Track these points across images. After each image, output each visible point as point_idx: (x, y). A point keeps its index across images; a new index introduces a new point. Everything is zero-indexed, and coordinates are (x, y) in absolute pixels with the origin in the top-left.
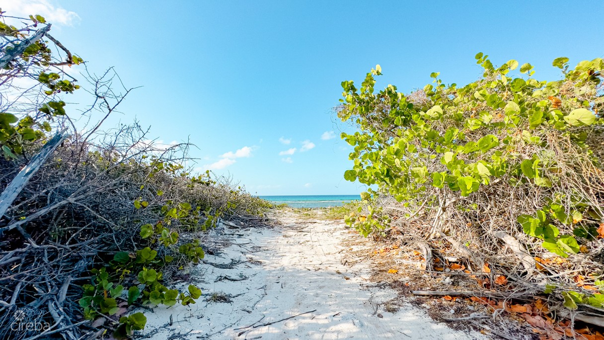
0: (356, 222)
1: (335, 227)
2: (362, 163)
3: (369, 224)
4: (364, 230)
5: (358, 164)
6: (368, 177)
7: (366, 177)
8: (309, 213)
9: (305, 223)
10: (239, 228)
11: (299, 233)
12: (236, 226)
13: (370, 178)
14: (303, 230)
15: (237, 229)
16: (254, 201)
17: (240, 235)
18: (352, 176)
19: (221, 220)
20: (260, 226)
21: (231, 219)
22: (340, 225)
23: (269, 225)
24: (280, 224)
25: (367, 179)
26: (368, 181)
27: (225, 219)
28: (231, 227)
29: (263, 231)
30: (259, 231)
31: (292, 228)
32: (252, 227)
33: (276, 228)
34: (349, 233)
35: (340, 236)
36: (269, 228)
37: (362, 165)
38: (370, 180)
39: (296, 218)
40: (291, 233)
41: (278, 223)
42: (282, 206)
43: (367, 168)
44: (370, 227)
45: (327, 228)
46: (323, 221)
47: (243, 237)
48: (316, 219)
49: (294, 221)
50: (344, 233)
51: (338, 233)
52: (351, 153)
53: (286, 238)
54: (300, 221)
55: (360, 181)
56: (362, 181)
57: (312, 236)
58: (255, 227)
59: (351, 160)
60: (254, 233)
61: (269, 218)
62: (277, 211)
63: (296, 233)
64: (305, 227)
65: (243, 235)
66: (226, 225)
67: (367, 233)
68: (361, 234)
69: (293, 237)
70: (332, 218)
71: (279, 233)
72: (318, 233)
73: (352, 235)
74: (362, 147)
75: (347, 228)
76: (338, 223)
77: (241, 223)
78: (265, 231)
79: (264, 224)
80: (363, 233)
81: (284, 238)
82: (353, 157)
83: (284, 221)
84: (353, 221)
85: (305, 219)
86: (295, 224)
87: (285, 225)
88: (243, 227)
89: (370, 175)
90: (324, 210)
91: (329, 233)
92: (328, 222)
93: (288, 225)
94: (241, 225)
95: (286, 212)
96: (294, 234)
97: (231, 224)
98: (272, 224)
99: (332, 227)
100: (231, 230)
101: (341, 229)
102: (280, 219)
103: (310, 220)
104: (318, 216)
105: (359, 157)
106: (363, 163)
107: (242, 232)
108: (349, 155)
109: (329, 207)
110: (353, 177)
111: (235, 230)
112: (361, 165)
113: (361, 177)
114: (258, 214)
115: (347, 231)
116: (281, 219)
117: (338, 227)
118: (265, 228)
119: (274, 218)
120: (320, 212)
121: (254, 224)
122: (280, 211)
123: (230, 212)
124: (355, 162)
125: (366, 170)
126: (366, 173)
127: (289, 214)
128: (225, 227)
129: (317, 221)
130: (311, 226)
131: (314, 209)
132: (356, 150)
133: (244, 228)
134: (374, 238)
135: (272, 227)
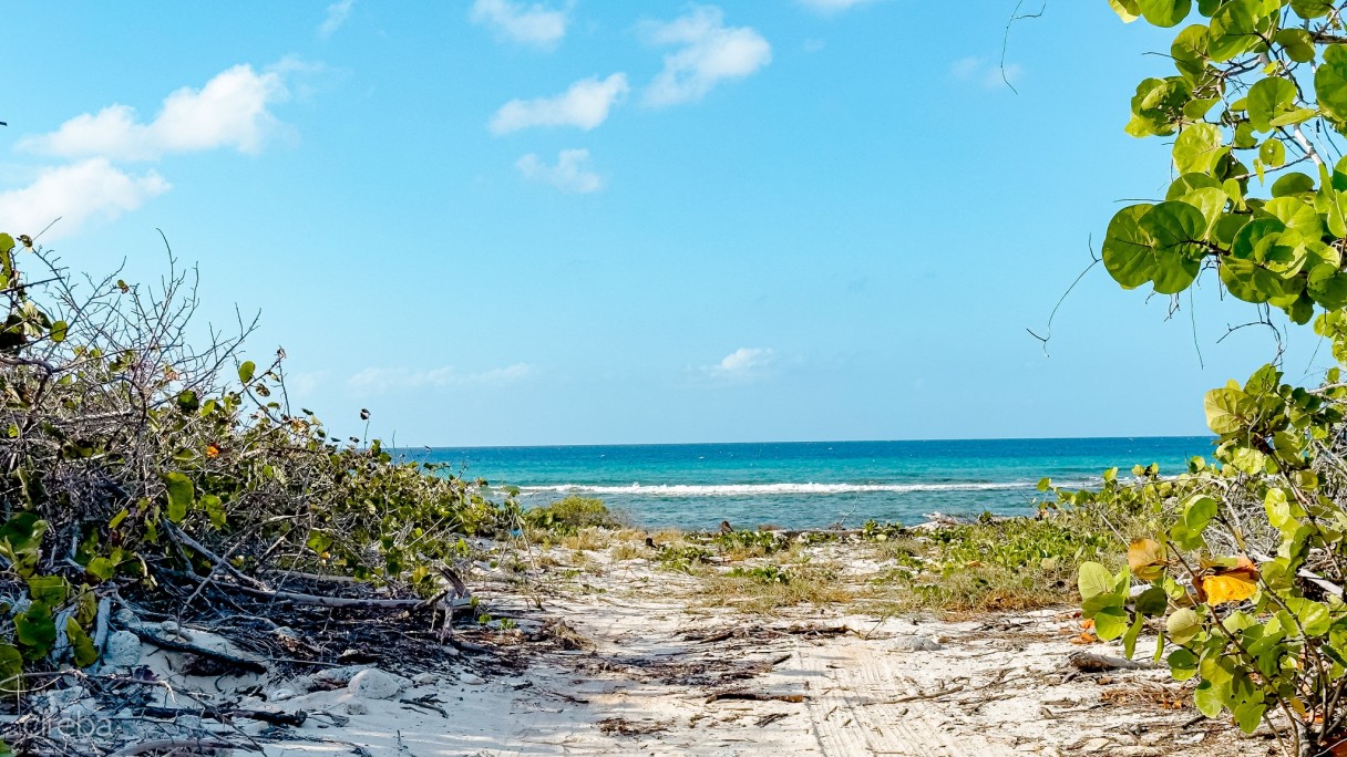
0: (1176, 618)
1: (997, 660)
2: (1238, 155)
3: (1272, 627)
4: (1241, 675)
5: (1207, 166)
6: (1299, 252)
7: (1277, 253)
8: (784, 562)
9: (758, 636)
10: (260, 670)
11: (725, 708)
12: (237, 653)
13: (1313, 259)
14: (752, 685)
15: (250, 680)
16: (354, 479)
17: (278, 720)
18: (1167, 246)
19: (127, 614)
20: (423, 657)
21: (198, 602)
22: (1036, 649)
23: (489, 650)
24: (568, 645)
25: (1289, 269)
26: (1300, 284)
27: (159, 606)
28: (205, 665)
29: (445, 694)
30: (420, 693)
31: (662, 670)
32: (361, 660)
33: (540, 670)
34: (1107, 703)
35: (1039, 729)
36: (487, 671)
37: (1240, 168)
38: (1316, 278)
39: (681, 605)
40: (662, 704)
41: (552, 639)
42: (567, 520)
43: (1282, 189)
44: (1283, 653)
45: (932, 670)
46: (894, 625)
47: (300, 732)
48: (840, 609)
49: (673, 624)
50: (1066, 702)
51: (1019, 710)
52: (1148, 85)
53: (627, 742)
54: (719, 620)
55: (1234, 286)
56: (1253, 284)
57: (824, 728)
58: (383, 665)
59: (1151, 138)
60: (377, 707)
61: (482, 598)
62: (535, 552)
63: (700, 707)
64: (767, 668)
65: (298, 720)
66: (163, 646)
67: (1260, 695)
68: (1212, 705)
69: (682, 733)
70: (965, 603)
71: (569, 708)
72: (867, 703)
73: (1135, 719)
74: (1233, 34)
75: (1090, 667)
76: (1019, 638)
77: (279, 631)
78: (464, 691)
79: (449, 641)
80: (1230, 700)
81: (609, 741)
82: (1167, 110)
83: (591, 620)
84: (1153, 604)
85: (753, 609)
86: (678, 643)
87: (609, 649)
88: (297, 664)
89: (1314, 239)
90: (894, 545)
91: (955, 709)
92: (931, 628)
93: (628, 652)
94: (279, 650)
95: (602, 558)
96: (687, 713)
97: (204, 638)
98: (507, 638)
99: (972, 666)
100: (207, 684)
101: (1040, 678)
102: (557, 610)
103: (800, 615)
104: (853, 588)
105: (1214, 112)
106: (1245, 157)
107: (285, 697)
108: (1136, 102)
109: (930, 527)
110: (1176, 256)
111: (230, 684)
112: (1227, 168)
113: (1244, 250)
114: (394, 568)
115: (1090, 690)
116: (569, 611)
117: (1018, 662)
118: (457, 668)
119: (519, 601)
120: (862, 564)
121: (375, 640)
122: (555, 554)
123: (187, 555)
124: (1185, 153)
125: (1277, 207)
126: (1279, 226)
127: (626, 572)
128: (156, 663)
129: (854, 623)
130: (806, 657)
131: (812, 542)
132: (1188, 60)
133: (301, 667)
134: (1311, 736)
135: (514, 664)
